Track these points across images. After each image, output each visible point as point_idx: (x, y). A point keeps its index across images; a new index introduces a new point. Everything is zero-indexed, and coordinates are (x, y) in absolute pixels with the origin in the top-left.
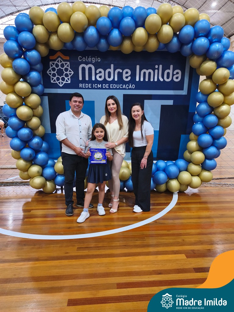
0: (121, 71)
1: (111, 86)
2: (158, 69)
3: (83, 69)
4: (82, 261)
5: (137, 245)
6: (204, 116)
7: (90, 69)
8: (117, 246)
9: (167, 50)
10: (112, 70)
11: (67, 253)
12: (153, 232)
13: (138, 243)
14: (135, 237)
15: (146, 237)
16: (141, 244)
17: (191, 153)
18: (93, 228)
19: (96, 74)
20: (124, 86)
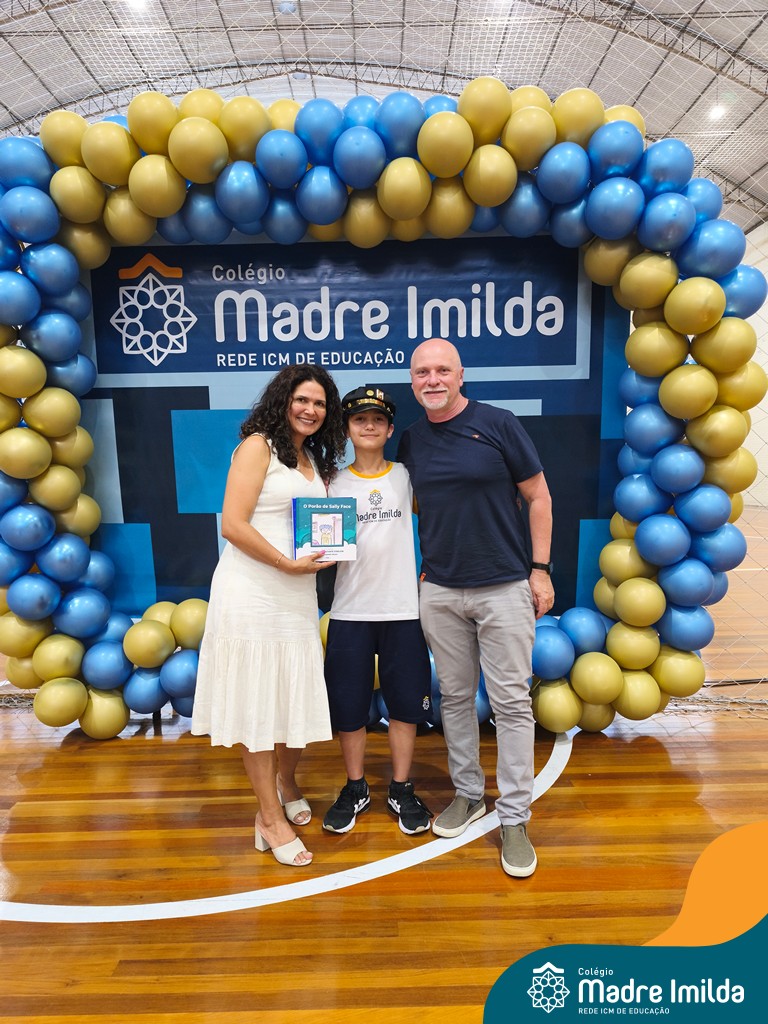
0: (355, 307)
1: (323, 358)
2: (482, 297)
3: (230, 305)
5: (359, 956)
6: (653, 451)
7: (251, 305)
8: (278, 958)
9: (505, 234)
10: (324, 308)
11: (73, 983)
12: (438, 897)
13: (364, 946)
14: (359, 921)
15: (405, 919)
16: (373, 952)
17: (616, 583)
18: (212, 877)
19: (271, 321)
20: (368, 358)
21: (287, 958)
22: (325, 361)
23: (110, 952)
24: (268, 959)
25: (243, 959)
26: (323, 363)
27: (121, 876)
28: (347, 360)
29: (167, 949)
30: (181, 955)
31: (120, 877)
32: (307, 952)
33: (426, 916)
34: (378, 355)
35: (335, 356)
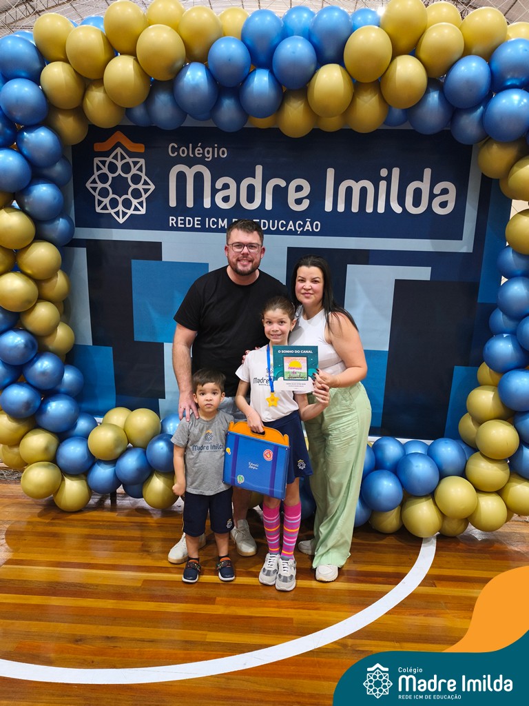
0: (283, 183)
2: (388, 179)
3: (181, 177)
7: (199, 178)
9: (412, 128)
10: (257, 182)
17: (479, 422)
19: (214, 191)
20: (291, 226)
28: (273, 227)
31: (77, 641)
34: (299, 224)
35: (264, 223)
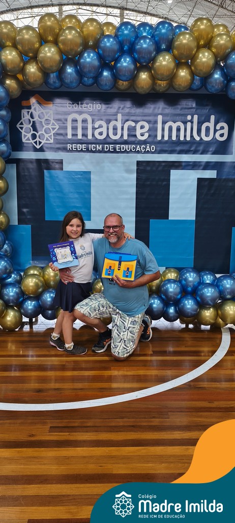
0: (133, 124)
1: (117, 148)
3: (74, 121)
4: (56, 451)
5: (154, 426)
7: (85, 121)
8: (119, 426)
10: (118, 123)
11: (33, 436)
12: (183, 402)
13: (156, 422)
14: (150, 412)
15: (170, 412)
16: (160, 424)
18: (80, 393)
19: (94, 129)
20: (138, 148)
21: (124, 426)
22: (118, 149)
23: (45, 423)
24: (115, 427)
25: (105, 426)
26: (117, 150)
27: (39, 391)
28: (128, 149)
29: (69, 422)
30: (76, 425)
32: (131, 424)
33: (180, 410)
34: (143, 147)
35: (123, 147)
